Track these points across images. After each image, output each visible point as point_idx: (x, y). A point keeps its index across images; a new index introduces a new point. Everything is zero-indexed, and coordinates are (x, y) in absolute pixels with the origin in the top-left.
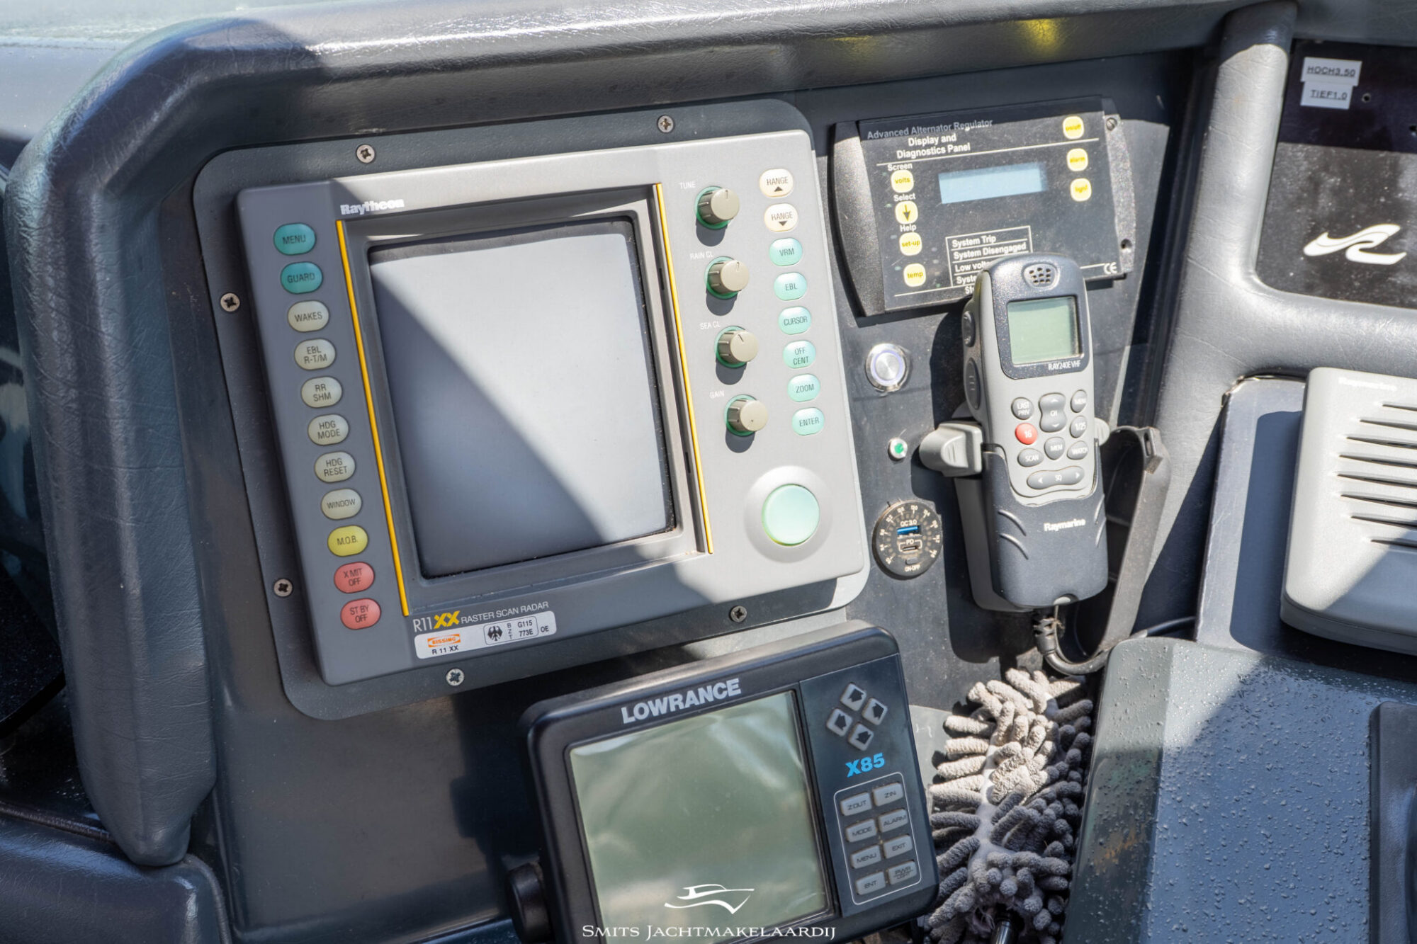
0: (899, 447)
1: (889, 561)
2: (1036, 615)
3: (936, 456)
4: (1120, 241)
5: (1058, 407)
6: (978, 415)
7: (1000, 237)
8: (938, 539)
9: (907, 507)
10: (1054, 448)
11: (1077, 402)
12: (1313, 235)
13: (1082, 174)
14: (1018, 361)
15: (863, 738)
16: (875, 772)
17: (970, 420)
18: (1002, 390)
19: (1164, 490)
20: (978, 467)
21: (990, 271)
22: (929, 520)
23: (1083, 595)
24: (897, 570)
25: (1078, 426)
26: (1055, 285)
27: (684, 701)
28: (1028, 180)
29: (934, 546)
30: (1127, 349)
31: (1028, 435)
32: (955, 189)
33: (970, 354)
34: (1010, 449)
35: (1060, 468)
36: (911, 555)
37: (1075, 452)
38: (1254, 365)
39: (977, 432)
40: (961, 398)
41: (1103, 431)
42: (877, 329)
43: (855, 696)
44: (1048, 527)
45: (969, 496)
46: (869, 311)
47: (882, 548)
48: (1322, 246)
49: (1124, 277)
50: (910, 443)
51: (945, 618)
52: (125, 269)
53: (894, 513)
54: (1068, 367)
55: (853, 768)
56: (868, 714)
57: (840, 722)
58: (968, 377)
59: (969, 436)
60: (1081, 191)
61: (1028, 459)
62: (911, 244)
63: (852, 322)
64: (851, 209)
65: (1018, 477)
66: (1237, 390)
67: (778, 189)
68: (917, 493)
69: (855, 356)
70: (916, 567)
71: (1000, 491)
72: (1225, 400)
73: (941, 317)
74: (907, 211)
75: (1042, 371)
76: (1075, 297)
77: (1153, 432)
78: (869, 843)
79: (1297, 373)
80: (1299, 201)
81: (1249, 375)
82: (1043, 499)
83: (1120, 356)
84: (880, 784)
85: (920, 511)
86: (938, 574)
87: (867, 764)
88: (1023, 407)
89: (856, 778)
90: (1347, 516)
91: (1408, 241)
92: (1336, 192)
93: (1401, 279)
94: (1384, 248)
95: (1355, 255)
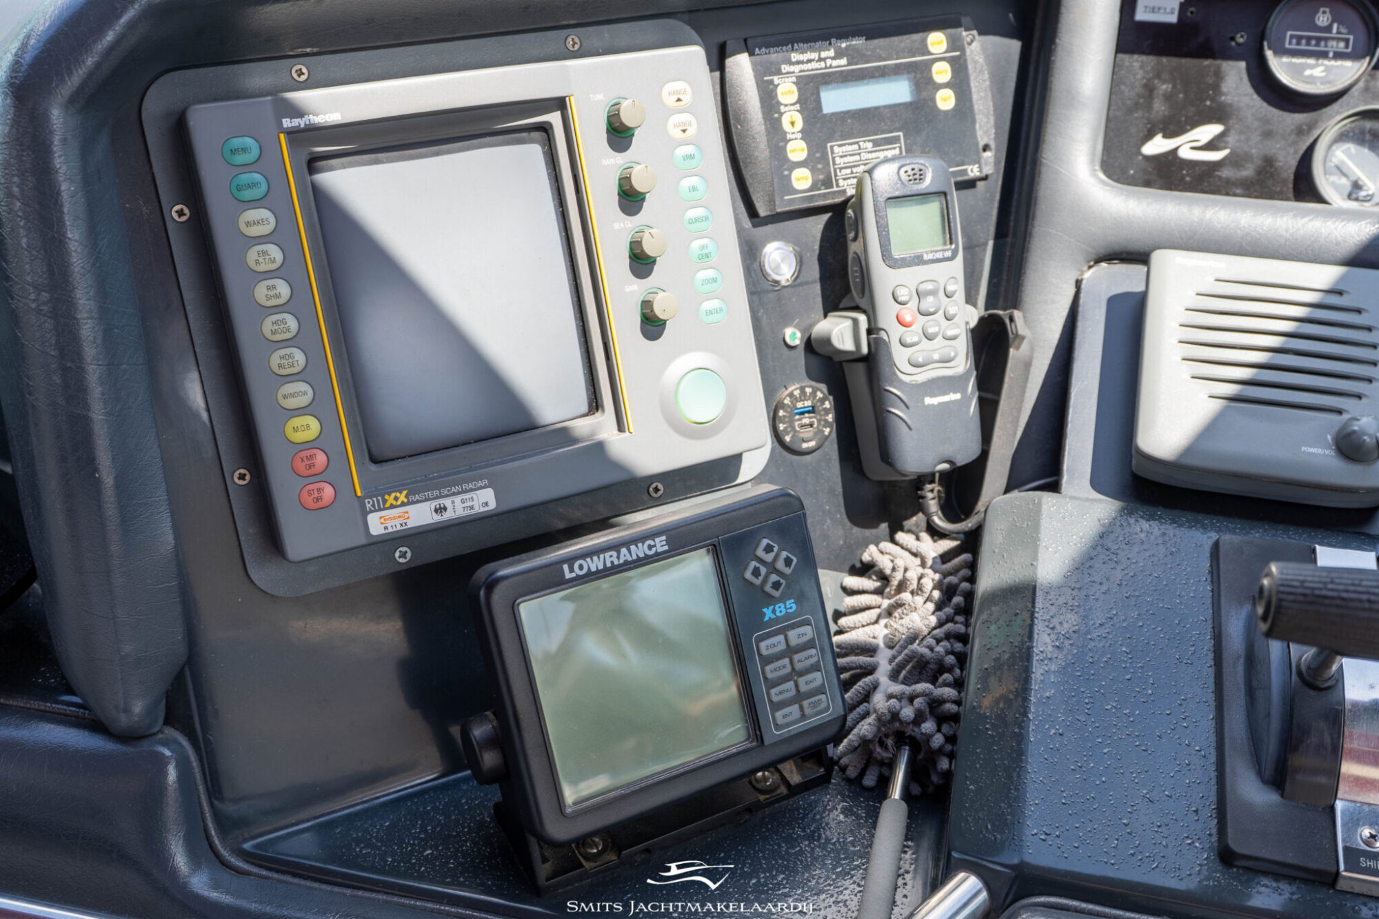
0: (793, 335)
1: (788, 438)
2: (921, 481)
3: (827, 341)
4: (981, 144)
5: (933, 293)
6: (863, 303)
7: (876, 143)
8: (830, 418)
9: (802, 389)
10: (931, 330)
11: (950, 288)
12: (1149, 136)
13: (946, 85)
14: (897, 253)
15: (776, 585)
16: (788, 616)
17: (856, 308)
18: (885, 279)
19: (1028, 365)
20: (865, 350)
21: (870, 172)
22: (822, 401)
23: (961, 460)
24: (795, 447)
25: (952, 310)
26: (927, 183)
27: (618, 557)
28: (897, 92)
29: (827, 424)
30: (991, 243)
31: (908, 318)
32: (835, 100)
33: (854, 248)
34: (892, 332)
35: (937, 348)
36: (807, 433)
37: (950, 333)
38: (1102, 252)
39: (862, 318)
40: (847, 290)
41: (973, 315)
42: (770, 228)
43: (769, 549)
44: (928, 401)
45: (857, 378)
46: (763, 212)
47: (781, 427)
48: (1157, 146)
49: (985, 178)
50: (803, 332)
51: (839, 489)
52: (88, 179)
53: (791, 395)
54: (941, 257)
55: (768, 613)
56: (780, 565)
57: (756, 573)
58: (852, 269)
59: (855, 322)
60: (946, 100)
61: (909, 340)
62: (797, 150)
63: (747, 223)
64: (743, 119)
65: (900, 356)
66: (1088, 275)
67: (679, 100)
68: (811, 376)
69: (751, 254)
70: (812, 444)
71: (885, 370)
72: (1078, 284)
73: (826, 217)
74: (792, 120)
75: (918, 261)
76: (945, 194)
77: (1017, 314)
78: (785, 679)
79: (1139, 257)
80: (1137, 105)
81: (1098, 261)
82: (923, 376)
83: (985, 250)
84: (793, 627)
85: (814, 394)
86: (832, 450)
87: (781, 609)
88: (903, 294)
89: (772, 622)
90: (1186, 377)
91: (1231, 139)
92: (1168, 97)
93: (1226, 173)
94: (1211, 146)
95: (1186, 153)
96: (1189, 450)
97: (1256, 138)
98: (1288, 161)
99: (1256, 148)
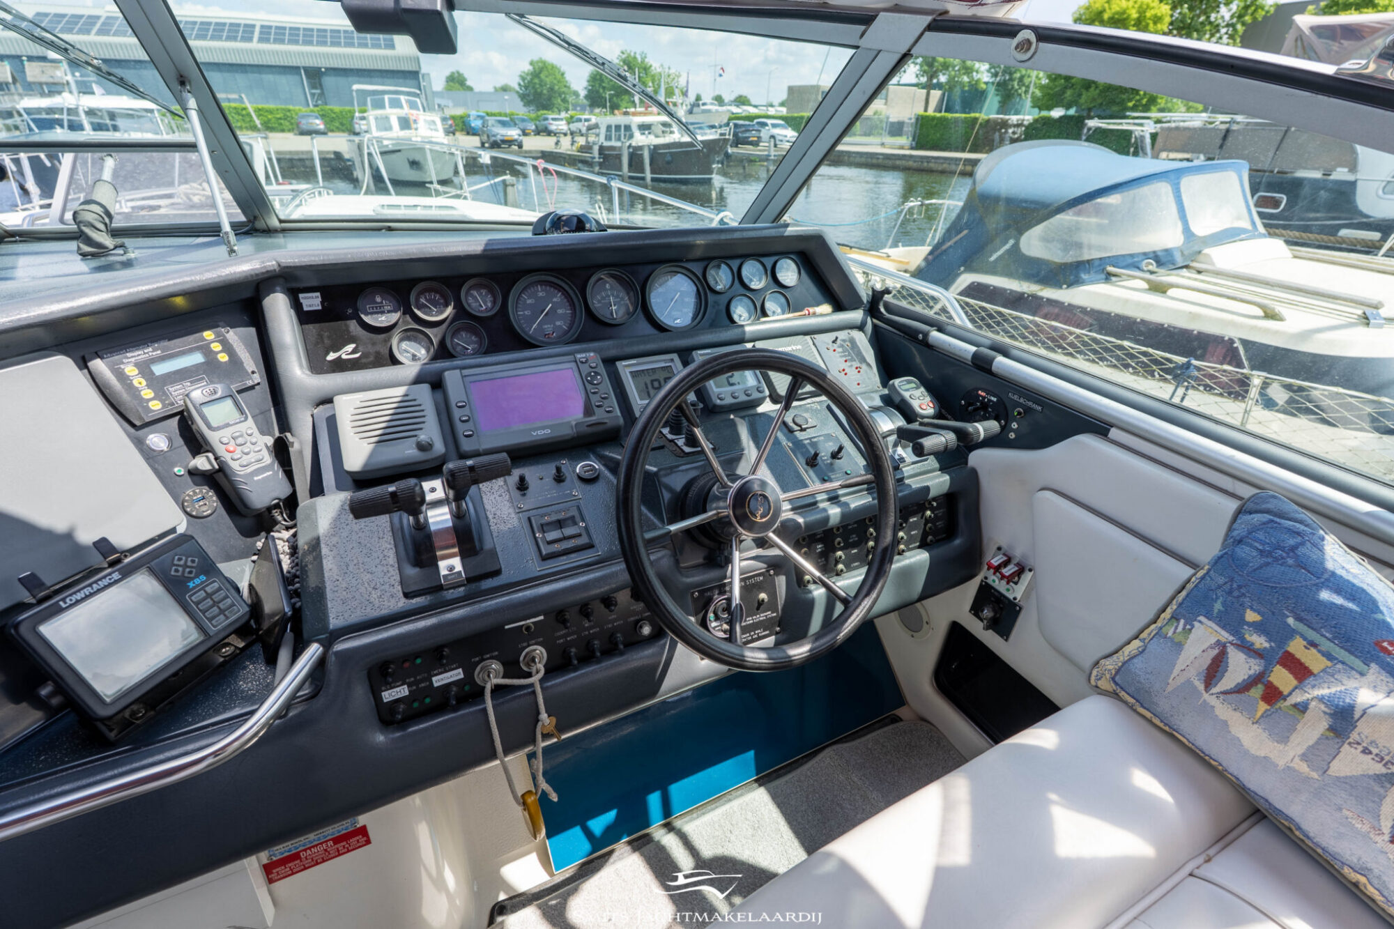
0: (179, 470)
1: (194, 513)
2: (269, 509)
3: (197, 469)
4: (250, 371)
5: (241, 436)
6: (208, 448)
7: (191, 382)
8: (215, 498)
9: (194, 491)
10: (246, 451)
11: (249, 432)
12: (327, 354)
13: (221, 352)
14: (214, 424)
15: (190, 572)
16: (202, 583)
17: (208, 451)
18: (213, 437)
19: (301, 452)
20: (217, 467)
21: (187, 395)
22: (207, 493)
23: (283, 496)
24: (200, 515)
25: (254, 440)
26: (219, 394)
27: (93, 589)
28: (197, 358)
29: (214, 501)
30: (272, 409)
31: (232, 449)
32: (160, 369)
33: (194, 427)
34: (227, 457)
35: (252, 457)
36: (204, 508)
37: (257, 449)
38: (316, 401)
39: (210, 455)
40: (202, 446)
41: (270, 441)
42: (146, 430)
43: (180, 559)
44: (256, 478)
45: (220, 477)
46: (138, 423)
47: (188, 510)
48: (332, 356)
49: (258, 384)
50: (184, 468)
51: (232, 525)
53: (188, 495)
54: (239, 421)
55: (191, 585)
56: (189, 563)
57: (177, 571)
58: (198, 436)
59: (207, 457)
60: (223, 358)
61: (236, 457)
62: (147, 394)
63: (132, 430)
64: (109, 387)
65: (235, 465)
66: (315, 411)
68: (196, 484)
69: (140, 444)
70: (209, 512)
71: (228, 472)
72: (312, 416)
73: (177, 418)
74: (139, 382)
75: (227, 425)
76: (232, 396)
77: (288, 435)
78: (211, 606)
79: (328, 401)
80: (317, 343)
81: (318, 405)
82: (249, 470)
83: (270, 412)
84: (207, 585)
85: (201, 492)
86: (222, 511)
87: (197, 581)
88: (225, 440)
89: (194, 588)
90: (357, 439)
91: (360, 348)
92: (329, 337)
93: (364, 361)
94: (353, 352)
95: (344, 357)
96: (366, 465)
97: (370, 346)
98: (386, 352)
99: (371, 349)
